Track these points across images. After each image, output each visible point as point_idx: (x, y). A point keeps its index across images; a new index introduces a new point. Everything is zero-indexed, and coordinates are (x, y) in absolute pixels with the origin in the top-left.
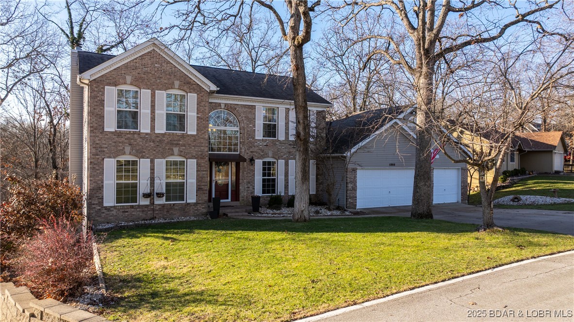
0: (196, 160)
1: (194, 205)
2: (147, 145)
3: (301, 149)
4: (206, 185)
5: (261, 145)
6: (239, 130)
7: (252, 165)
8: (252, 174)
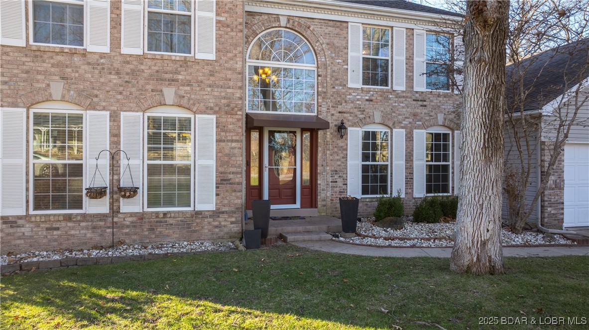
0: (214, 117)
1: (211, 217)
2: (102, 80)
3: (486, 55)
4: (237, 173)
5: (358, 100)
6: (316, 69)
7: (342, 137)
8: (342, 155)
